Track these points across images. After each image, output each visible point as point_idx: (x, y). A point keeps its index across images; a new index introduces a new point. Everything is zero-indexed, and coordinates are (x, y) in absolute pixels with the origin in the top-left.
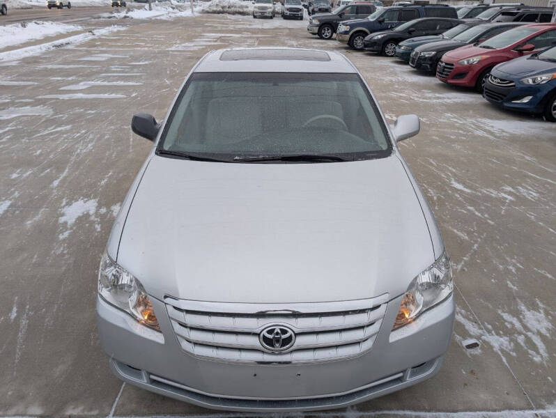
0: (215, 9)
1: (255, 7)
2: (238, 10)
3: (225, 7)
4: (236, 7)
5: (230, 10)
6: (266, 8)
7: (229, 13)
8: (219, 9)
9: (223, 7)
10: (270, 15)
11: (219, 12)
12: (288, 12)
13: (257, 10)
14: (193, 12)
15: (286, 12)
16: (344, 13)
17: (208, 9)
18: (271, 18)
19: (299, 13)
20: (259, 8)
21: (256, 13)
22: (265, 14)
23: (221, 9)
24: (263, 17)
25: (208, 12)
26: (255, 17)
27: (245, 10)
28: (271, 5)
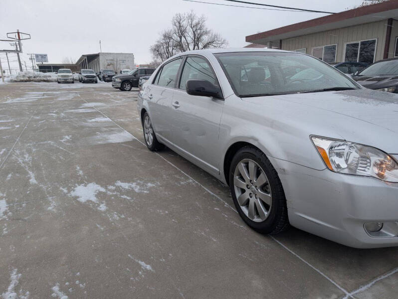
0: (22, 79)
1: (59, 76)
2: (42, 79)
3: (31, 77)
4: (40, 77)
5: (36, 79)
6: (68, 76)
7: (35, 81)
8: (26, 78)
9: (29, 78)
10: (72, 81)
11: (26, 81)
12: (86, 79)
13: (60, 77)
14: (3, 81)
15: (84, 78)
16: (137, 74)
17: (15, 79)
18: (73, 82)
19: (95, 79)
20: (62, 76)
21: (60, 79)
22: (68, 80)
23: (28, 79)
24: (66, 82)
25: (16, 81)
26: (59, 82)
27: (49, 78)
28: (71, 74)
